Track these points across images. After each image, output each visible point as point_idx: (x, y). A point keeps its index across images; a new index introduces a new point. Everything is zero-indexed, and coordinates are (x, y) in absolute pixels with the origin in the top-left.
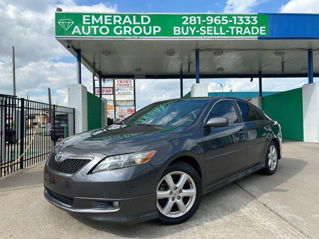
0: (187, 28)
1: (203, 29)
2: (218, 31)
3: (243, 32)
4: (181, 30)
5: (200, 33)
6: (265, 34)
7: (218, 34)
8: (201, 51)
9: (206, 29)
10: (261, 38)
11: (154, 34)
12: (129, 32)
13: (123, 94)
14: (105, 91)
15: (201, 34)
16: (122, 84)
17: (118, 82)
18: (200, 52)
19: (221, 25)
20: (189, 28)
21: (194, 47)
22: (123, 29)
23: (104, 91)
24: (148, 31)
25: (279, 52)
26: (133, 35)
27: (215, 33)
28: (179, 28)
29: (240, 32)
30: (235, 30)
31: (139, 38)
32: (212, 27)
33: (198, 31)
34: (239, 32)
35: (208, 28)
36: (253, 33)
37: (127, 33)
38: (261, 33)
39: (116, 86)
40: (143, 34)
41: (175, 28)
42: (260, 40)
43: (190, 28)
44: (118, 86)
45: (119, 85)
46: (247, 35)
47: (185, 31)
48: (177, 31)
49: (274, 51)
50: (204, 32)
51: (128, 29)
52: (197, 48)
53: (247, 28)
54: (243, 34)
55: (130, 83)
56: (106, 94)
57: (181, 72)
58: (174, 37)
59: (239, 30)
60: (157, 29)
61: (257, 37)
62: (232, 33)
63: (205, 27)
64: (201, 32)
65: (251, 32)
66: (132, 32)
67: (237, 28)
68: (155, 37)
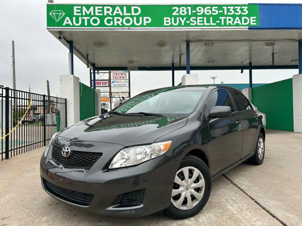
1: (193, 19)
2: (208, 21)
3: (233, 22)
4: (171, 21)
6: (255, 24)
7: (209, 24)
8: (192, 42)
9: (196, 20)
10: (251, 28)
11: (145, 24)
12: (119, 23)
13: (119, 86)
14: (102, 84)
15: (191, 24)
16: (117, 76)
18: (190, 43)
19: (211, 15)
20: (179, 19)
21: (185, 38)
22: (113, 20)
23: (100, 84)
24: (138, 22)
25: (270, 43)
26: (123, 25)
27: (205, 24)
28: (169, 19)
29: (231, 22)
30: (225, 20)
31: (129, 29)
32: (202, 18)
33: (188, 22)
34: (229, 22)
35: (198, 18)
36: (243, 24)
37: (117, 24)
38: (252, 24)
39: (112, 78)
40: (133, 25)
41: (165, 18)
42: (250, 30)
45: (114, 78)
46: (237, 25)
47: (175, 22)
48: (167, 21)
49: (265, 42)
50: (194, 23)
51: (118, 20)
52: (188, 39)
53: (237, 18)
54: (233, 24)
55: (125, 76)
56: (103, 87)
57: (173, 64)
58: (164, 28)
59: (230, 20)
60: (147, 20)
61: (248, 27)
62: (223, 24)
63: (195, 18)
64: (191, 22)
65: (241, 22)
66: (122, 23)
67: (228, 18)
68: (145, 28)
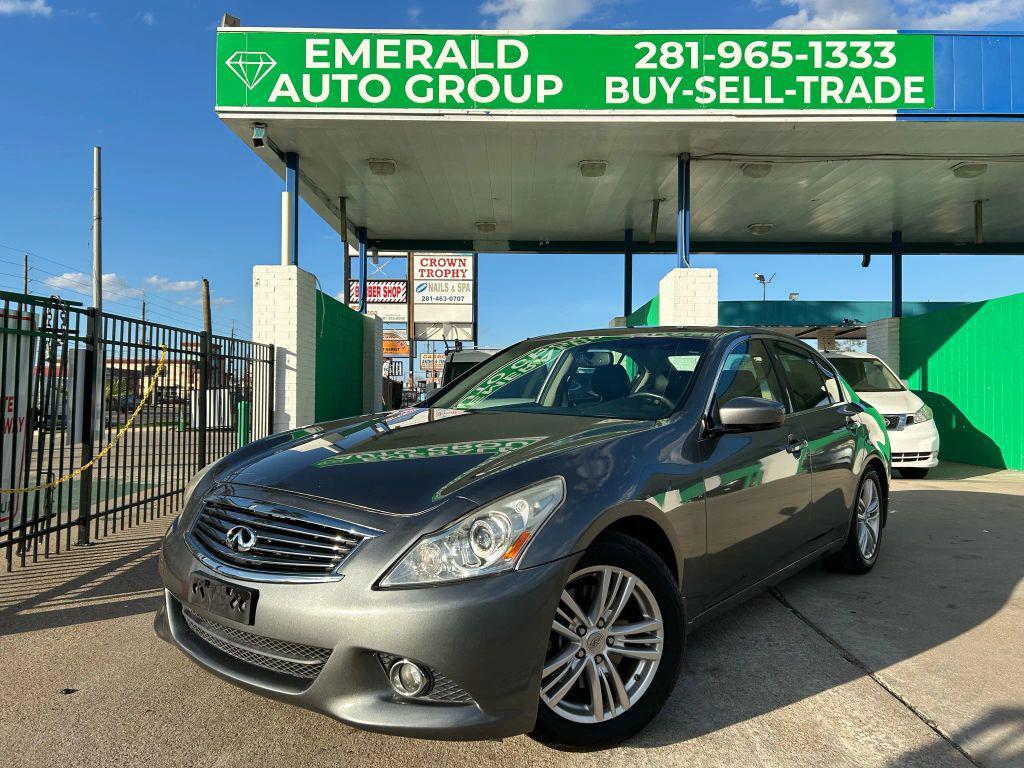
0: (653, 80)
1: (706, 84)
2: (758, 90)
3: (843, 95)
4: (630, 89)
5: (694, 97)
6: (921, 100)
7: (758, 100)
8: (697, 159)
9: (716, 86)
10: (907, 114)
11: (540, 99)
12: (456, 94)
13: (439, 302)
14: (382, 293)
15: (699, 100)
16: (434, 268)
17: (425, 262)
18: (692, 163)
19: (768, 70)
20: (657, 80)
21: (676, 149)
22: (435, 85)
23: (379, 292)
24: (518, 90)
25: (971, 165)
26: (469, 103)
27: (747, 99)
28: (624, 82)
29: (835, 94)
30: (816, 88)
31: (488, 114)
32: (735, 79)
33: (688, 93)
34: (831, 93)
35: (723, 80)
36: (879, 99)
37: (449, 98)
38: (909, 100)
39: (417, 275)
40: (500, 101)
41: (610, 80)
42: (904, 120)
43: (662, 80)
44: (422, 276)
45: (425, 274)
46: (858, 103)
47: (644, 93)
48: (616, 90)
49: (952, 162)
50: (707, 96)
51: (451, 85)
52: (684, 150)
53: (859, 80)
54: (844, 100)
55: (462, 268)
56: (386, 302)
57: (629, 232)
58: (606, 112)
59: (832, 86)
60: (549, 85)
61: (895, 112)
62: (807, 99)
63: (711, 79)
64: (697, 93)
65: (873, 97)
66: (464, 94)
67: (825, 80)
68: (542, 112)
